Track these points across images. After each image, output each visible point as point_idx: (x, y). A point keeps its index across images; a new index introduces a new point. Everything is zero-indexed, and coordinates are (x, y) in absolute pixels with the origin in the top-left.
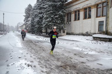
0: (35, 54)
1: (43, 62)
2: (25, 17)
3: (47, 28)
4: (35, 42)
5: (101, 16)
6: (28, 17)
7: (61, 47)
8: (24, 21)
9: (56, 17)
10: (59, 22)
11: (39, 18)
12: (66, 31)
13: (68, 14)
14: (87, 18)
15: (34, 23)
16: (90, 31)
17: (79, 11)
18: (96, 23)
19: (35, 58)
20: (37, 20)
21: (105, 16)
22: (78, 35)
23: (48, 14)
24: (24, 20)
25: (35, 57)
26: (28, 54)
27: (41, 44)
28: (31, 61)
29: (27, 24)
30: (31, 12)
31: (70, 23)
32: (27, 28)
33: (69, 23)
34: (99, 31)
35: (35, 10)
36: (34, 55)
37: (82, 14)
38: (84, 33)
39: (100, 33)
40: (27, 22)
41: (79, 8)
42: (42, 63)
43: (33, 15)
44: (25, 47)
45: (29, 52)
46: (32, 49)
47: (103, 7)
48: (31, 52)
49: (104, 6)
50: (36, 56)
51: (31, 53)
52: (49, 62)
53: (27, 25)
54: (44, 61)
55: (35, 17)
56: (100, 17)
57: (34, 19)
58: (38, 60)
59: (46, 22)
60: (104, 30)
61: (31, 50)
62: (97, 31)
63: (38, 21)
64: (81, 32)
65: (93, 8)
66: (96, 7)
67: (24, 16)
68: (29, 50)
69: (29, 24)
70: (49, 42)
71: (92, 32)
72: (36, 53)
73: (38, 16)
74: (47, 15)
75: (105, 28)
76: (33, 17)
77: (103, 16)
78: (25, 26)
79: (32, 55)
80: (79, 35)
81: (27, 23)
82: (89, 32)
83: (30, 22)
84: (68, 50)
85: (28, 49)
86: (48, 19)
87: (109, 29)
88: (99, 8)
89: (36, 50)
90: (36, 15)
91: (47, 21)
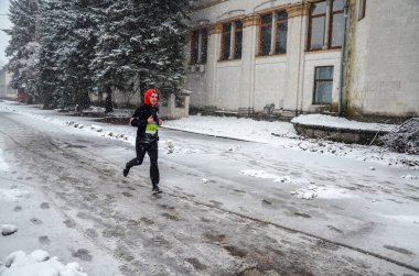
0: (85, 206)
1: (142, 255)
2: (10, 38)
3: (110, 84)
4: (70, 146)
5: (326, 47)
6: (27, 39)
7: (190, 166)
8: (9, 52)
9: (150, 41)
10: (160, 63)
11: (76, 43)
12: (187, 99)
13: (195, 34)
14: (271, 53)
15: (53, 64)
16: (282, 101)
17: (239, 24)
18: (306, 73)
19: (91, 234)
20: (67, 50)
21: (339, 47)
22: (233, 115)
23: (118, 27)
24: (9, 49)
25: (90, 225)
26: (52, 207)
27: (98, 151)
28: (77, 248)
29: (20, 66)
30: (39, 17)
31: (202, 67)
32: (24, 86)
33: (198, 69)
34: (314, 103)
35: (58, 8)
36: (80, 215)
37: (251, 36)
38: (256, 110)
39: (321, 112)
40: (20, 56)
41: (239, 13)
42: (138, 258)
43: (48, 30)
44: (26, 171)
45: (51, 194)
46: (63, 179)
47: (332, 14)
48: (62, 196)
49: (334, 10)
50: (96, 220)
51: (64, 203)
52: (171, 254)
53: (21, 70)
54: (145, 246)
55: (58, 39)
56: (318, 49)
57: (52, 48)
58: (113, 243)
59: (107, 60)
60: (335, 99)
61: (61, 186)
62: (307, 104)
63: (74, 55)
64: (246, 105)
65: (294, 14)
66: (305, 12)
67: (6, 31)
68: (48, 185)
69: (32, 69)
70: (128, 147)
71: (291, 105)
72: (89, 203)
73: (71, 33)
74: (112, 33)
75: (338, 92)
76: (47, 40)
77: (330, 47)
78: (12, 74)
79: (73, 213)
80: (238, 116)
81: (23, 61)
82: (277, 107)
83: (35, 60)
84: (229, 182)
85: (45, 179)
86: (116, 47)
87: (352, 95)
88: (317, 16)
89: (82, 185)
90: (63, 30)
91: (112, 58)
